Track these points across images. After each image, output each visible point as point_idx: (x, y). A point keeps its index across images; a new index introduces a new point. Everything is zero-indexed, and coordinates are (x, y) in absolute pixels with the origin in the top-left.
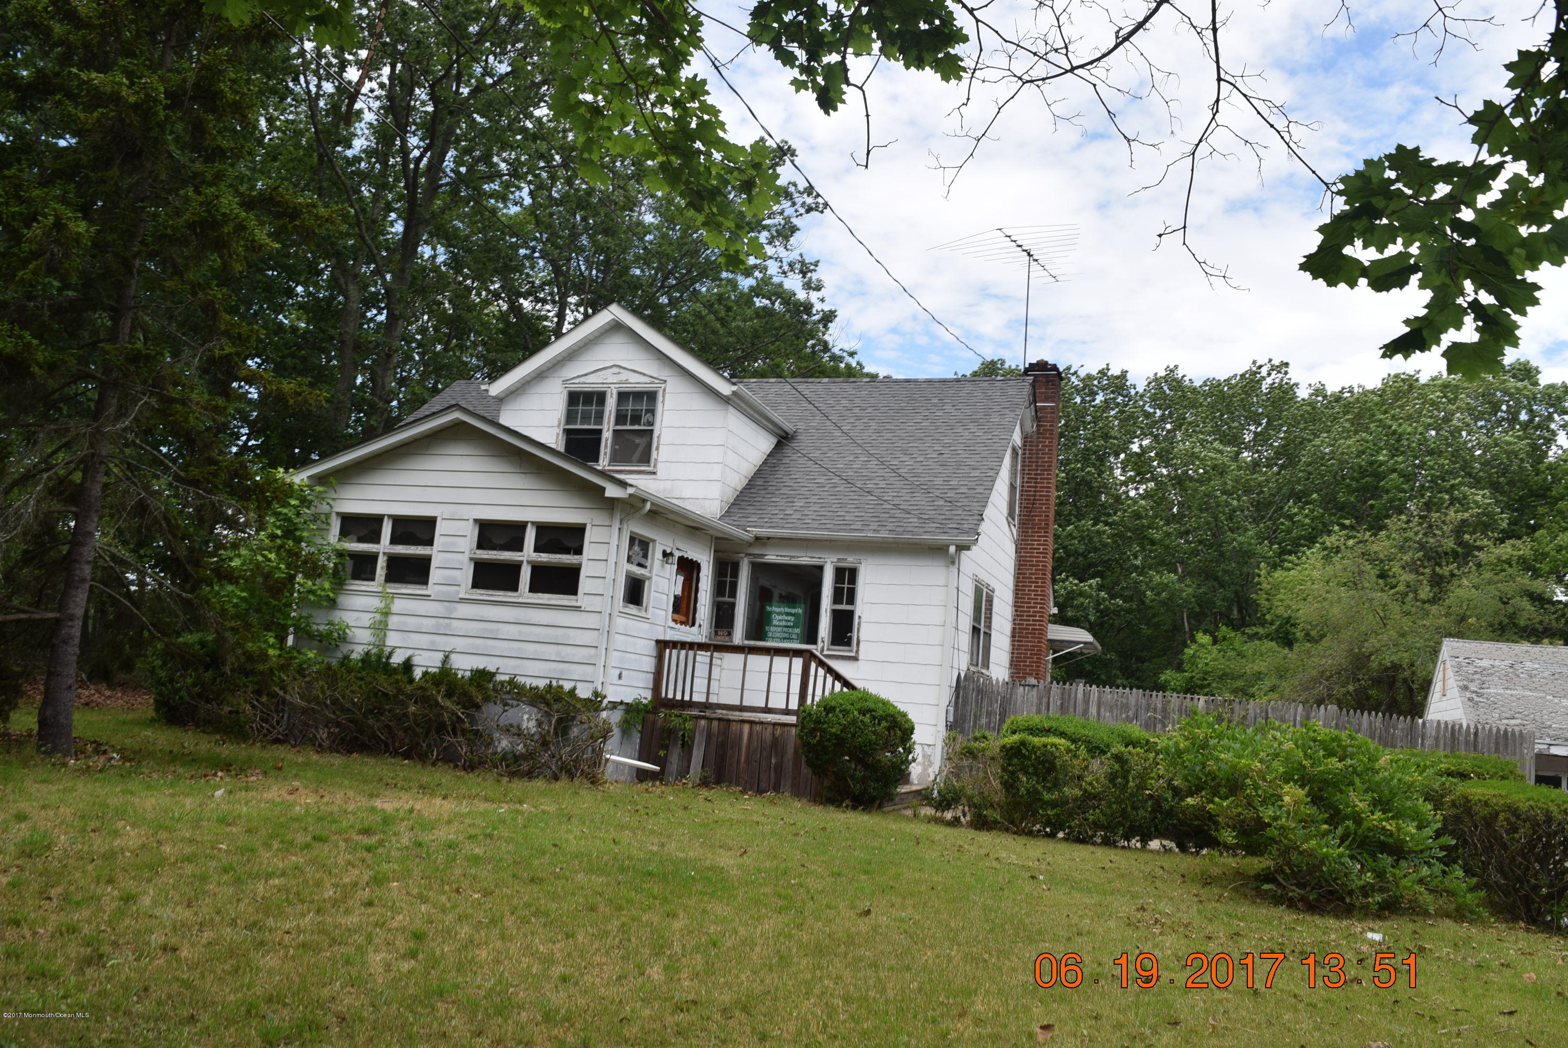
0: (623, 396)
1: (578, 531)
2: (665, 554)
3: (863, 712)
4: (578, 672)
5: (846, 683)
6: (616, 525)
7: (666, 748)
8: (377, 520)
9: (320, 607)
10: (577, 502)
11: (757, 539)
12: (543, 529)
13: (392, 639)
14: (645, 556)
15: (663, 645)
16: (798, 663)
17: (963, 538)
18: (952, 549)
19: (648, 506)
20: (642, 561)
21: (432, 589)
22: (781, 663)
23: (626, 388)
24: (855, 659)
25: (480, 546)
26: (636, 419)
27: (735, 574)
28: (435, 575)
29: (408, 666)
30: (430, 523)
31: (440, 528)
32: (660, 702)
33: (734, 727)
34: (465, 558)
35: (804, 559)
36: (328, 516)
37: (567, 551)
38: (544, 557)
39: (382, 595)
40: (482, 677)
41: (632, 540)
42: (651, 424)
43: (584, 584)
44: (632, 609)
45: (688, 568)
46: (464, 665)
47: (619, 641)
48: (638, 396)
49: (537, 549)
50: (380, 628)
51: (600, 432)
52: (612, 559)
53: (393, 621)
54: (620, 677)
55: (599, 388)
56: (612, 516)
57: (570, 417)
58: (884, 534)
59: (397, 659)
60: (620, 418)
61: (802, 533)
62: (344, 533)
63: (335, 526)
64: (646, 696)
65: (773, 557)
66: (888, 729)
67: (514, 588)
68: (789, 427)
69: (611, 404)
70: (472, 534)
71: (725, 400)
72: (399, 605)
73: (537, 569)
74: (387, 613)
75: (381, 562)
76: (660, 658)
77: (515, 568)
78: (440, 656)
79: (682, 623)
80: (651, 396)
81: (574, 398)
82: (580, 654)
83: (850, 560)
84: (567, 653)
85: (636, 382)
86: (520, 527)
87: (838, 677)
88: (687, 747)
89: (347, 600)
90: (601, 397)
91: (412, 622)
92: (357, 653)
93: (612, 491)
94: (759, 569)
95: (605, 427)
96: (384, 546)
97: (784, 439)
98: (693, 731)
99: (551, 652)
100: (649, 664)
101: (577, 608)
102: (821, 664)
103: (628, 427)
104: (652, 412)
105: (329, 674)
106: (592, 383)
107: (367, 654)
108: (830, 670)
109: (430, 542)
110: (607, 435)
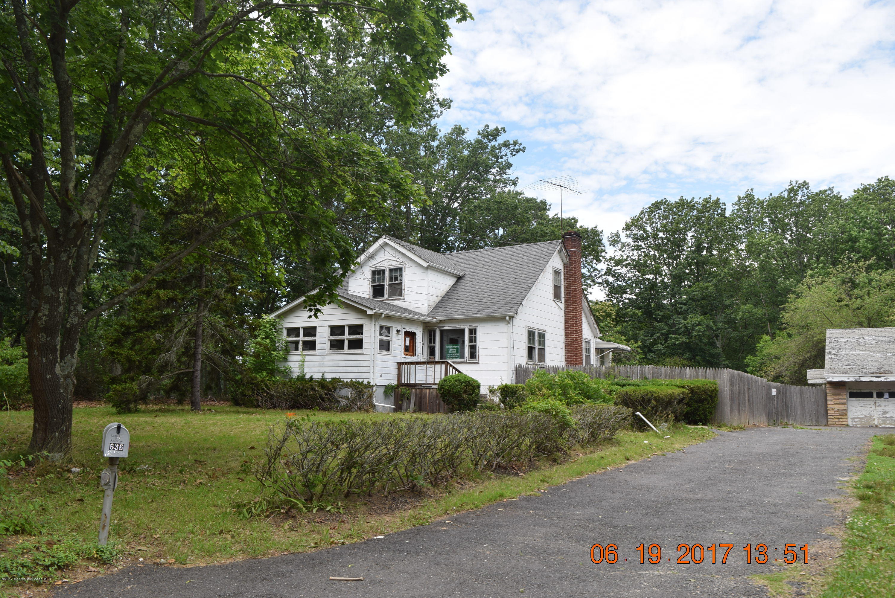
0: (391, 270)
1: (361, 327)
2: (398, 331)
3: (456, 381)
4: (365, 375)
5: (459, 372)
6: (373, 323)
7: (402, 400)
8: (298, 329)
9: (280, 361)
10: (360, 317)
11: (441, 321)
12: (350, 327)
13: (306, 370)
14: (389, 332)
15: (400, 364)
16: (443, 366)
17: (511, 313)
18: (507, 318)
19: (383, 315)
20: (388, 334)
21: (317, 352)
22: (438, 367)
23: (392, 267)
24: (478, 363)
25: (331, 335)
26: (396, 279)
27: (435, 335)
28: (318, 346)
29: (311, 379)
30: (315, 328)
31: (318, 330)
32: (400, 384)
33: (424, 391)
34: (327, 339)
35: (458, 327)
36: (282, 329)
37: (359, 334)
38: (352, 337)
39: (302, 355)
40: (335, 381)
41: (381, 328)
42: (401, 280)
43: (365, 345)
44: (385, 352)
45: (411, 335)
46: (329, 377)
47: (379, 364)
48: (396, 270)
49: (349, 334)
50: (302, 367)
51: (384, 285)
52: (373, 335)
53: (306, 364)
54: (381, 376)
55: (382, 268)
56: (371, 320)
57: (373, 280)
58: (484, 315)
59: (308, 377)
60: (391, 279)
61: (456, 317)
62: (289, 335)
63: (285, 333)
64: (395, 383)
65: (447, 327)
66: (466, 386)
67: (343, 349)
68: (460, 273)
69: (387, 274)
70: (328, 331)
71: (427, 268)
72: (307, 358)
73: (350, 341)
74: (303, 361)
75: (301, 344)
76: (399, 369)
77: (342, 341)
78: (321, 374)
79: (411, 355)
80: (401, 269)
81: (374, 273)
82: (364, 370)
83: (474, 325)
84: (361, 369)
85: (395, 265)
86: (343, 327)
87: (456, 370)
88: (409, 399)
89: (291, 358)
90: (383, 271)
91: (312, 364)
92: (295, 376)
93: (369, 312)
94: (443, 332)
95: (385, 283)
96: (301, 338)
97: (459, 278)
98: (410, 393)
99: (356, 370)
100: (395, 371)
101: (363, 354)
102: (451, 365)
103: (394, 282)
104: (401, 275)
105: (284, 384)
106: (380, 267)
107: (298, 376)
108: (454, 368)
109: (315, 335)
110: (386, 287)
